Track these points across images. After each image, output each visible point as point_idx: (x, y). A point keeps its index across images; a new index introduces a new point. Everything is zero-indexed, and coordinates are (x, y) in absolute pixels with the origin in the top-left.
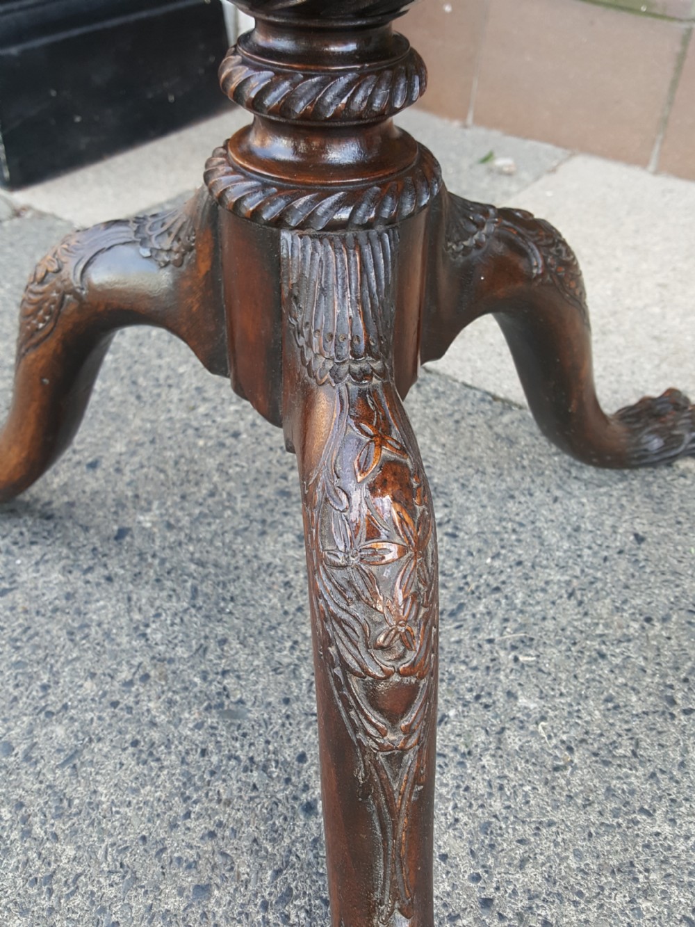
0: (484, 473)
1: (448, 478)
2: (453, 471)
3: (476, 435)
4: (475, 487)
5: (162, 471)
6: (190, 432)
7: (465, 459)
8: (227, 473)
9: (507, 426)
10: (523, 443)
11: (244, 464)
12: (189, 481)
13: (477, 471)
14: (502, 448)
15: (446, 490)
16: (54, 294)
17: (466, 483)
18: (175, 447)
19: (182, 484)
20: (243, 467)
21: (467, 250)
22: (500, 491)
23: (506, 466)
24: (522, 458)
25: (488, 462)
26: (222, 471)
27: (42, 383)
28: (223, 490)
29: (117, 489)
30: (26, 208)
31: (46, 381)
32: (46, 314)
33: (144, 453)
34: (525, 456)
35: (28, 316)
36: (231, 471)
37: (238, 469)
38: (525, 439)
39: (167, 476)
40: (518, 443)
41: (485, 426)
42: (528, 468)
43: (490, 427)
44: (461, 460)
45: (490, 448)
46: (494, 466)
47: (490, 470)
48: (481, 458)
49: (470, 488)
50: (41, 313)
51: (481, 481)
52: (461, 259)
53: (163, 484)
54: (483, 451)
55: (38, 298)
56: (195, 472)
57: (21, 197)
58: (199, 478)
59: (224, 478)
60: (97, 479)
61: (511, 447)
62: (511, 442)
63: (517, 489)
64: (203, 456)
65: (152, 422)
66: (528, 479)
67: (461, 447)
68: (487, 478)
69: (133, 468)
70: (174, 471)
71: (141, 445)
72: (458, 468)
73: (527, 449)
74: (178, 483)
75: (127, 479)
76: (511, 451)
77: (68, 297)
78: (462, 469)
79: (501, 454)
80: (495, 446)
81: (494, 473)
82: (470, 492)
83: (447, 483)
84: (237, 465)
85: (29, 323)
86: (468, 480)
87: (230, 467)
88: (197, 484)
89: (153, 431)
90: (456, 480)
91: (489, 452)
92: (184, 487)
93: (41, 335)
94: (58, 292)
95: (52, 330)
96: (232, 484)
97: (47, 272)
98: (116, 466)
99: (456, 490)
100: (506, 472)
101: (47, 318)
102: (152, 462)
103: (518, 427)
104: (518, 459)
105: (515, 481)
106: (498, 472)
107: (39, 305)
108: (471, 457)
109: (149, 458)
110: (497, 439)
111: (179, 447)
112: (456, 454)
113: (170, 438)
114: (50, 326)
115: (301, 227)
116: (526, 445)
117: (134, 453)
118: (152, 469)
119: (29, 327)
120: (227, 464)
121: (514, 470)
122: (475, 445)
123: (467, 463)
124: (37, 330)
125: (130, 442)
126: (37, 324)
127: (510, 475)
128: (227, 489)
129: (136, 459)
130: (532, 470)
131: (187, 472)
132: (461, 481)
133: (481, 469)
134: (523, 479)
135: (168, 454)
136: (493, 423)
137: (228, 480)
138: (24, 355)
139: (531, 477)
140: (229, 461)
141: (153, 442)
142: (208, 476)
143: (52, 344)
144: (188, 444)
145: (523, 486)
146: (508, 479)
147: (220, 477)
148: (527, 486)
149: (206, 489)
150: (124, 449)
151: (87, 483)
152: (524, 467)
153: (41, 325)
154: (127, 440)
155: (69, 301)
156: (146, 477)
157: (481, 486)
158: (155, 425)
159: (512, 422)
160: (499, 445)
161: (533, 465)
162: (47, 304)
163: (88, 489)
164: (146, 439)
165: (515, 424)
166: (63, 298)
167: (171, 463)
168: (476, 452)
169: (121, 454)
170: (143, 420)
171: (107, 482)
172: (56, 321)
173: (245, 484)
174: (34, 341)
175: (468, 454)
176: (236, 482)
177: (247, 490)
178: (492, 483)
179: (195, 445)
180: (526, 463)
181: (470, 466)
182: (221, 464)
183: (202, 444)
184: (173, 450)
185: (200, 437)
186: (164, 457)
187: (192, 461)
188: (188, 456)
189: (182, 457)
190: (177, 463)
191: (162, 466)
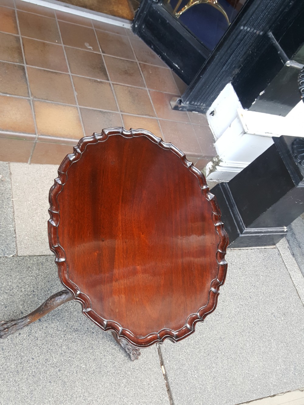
33: (25, 304)
65: (19, 298)
84: (40, 297)
109: (27, 305)
117: (24, 306)
129: (26, 307)
141: (24, 302)
150: (22, 307)
154: (20, 305)
164: (23, 302)
169: (23, 308)
170: (17, 299)
183: (31, 297)
184: (29, 301)
185: (29, 296)
186: (29, 303)
187: (34, 301)
188: (32, 301)
189: (31, 301)
190: (32, 303)
191: (31, 305)
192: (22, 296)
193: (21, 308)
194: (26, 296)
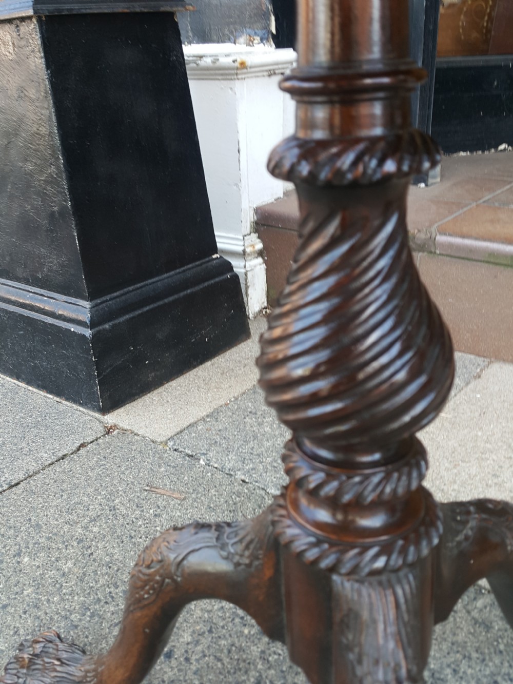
0: (470, 658)
1: (442, 663)
2: (445, 657)
3: (458, 620)
4: (464, 673)
5: (219, 660)
6: (237, 620)
7: (453, 644)
8: (268, 661)
9: (481, 610)
10: (496, 628)
11: (280, 652)
12: (240, 669)
13: (465, 657)
14: (481, 632)
15: (442, 676)
16: (158, 578)
17: (457, 668)
18: (227, 636)
19: (235, 673)
20: (280, 655)
21: (459, 543)
22: (485, 676)
23: (486, 651)
24: (498, 643)
25: (471, 646)
26: (264, 659)
27: (144, 632)
28: (266, 677)
29: (187, 678)
30: (115, 427)
31: (147, 630)
32: (150, 589)
33: (205, 641)
34: (500, 640)
35: (138, 588)
36: (270, 659)
37: (276, 657)
38: (498, 624)
39: (223, 664)
40: (493, 628)
41: (464, 611)
42: (505, 653)
43: (469, 612)
44: (450, 645)
45: (470, 633)
46: (477, 651)
47: (475, 655)
48: (466, 642)
49: (461, 674)
50: (147, 588)
51: (469, 667)
52: (455, 552)
53: (220, 673)
54: (466, 636)
55: (146, 578)
56: (244, 661)
57: (111, 418)
58: (247, 666)
59: (266, 666)
60: (172, 668)
61: (487, 632)
62: (488, 627)
63: (499, 674)
64: (249, 644)
65: (209, 612)
66: (506, 664)
67: (448, 632)
68: (473, 663)
69: (197, 657)
70: (228, 660)
71: (202, 634)
72: (448, 653)
73: (500, 633)
74: (232, 671)
75: (194, 668)
76: (489, 635)
77: (167, 580)
78: (452, 655)
79: (481, 638)
80: (475, 631)
81: (478, 658)
82: (461, 678)
83: (442, 668)
84: (275, 653)
85: (138, 593)
86: (458, 666)
87: (270, 655)
88: (246, 672)
89: (209, 621)
90: (449, 666)
91: (470, 636)
92: (236, 675)
93: (146, 602)
94: (161, 576)
95: (154, 601)
96: (272, 672)
97: (152, 561)
98: (186, 655)
99: (450, 676)
100: (487, 658)
101: (151, 592)
102: (212, 650)
103: (490, 611)
104: (495, 643)
105: (496, 666)
106: (481, 657)
107: (146, 583)
108: (457, 642)
109: (209, 647)
110: (475, 624)
111: (230, 636)
112: (445, 640)
113: (223, 627)
114: (153, 597)
115: (349, 574)
116: (499, 630)
117: (197, 643)
118: (212, 657)
119: (137, 596)
120: (268, 652)
121: (493, 655)
122: (459, 630)
123: (455, 648)
124: (144, 599)
125: (194, 632)
126: (144, 595)
127: (491, 660)
128: (270, 677)
129: (199, 648)
130: (508, 655)
131: (238, 660)
132: (453, 666)
133: (467, 654)
134: (502, 663)
135: (223, 642)
136: (470, 607)
137: (269, 668)
138: (132, 611)
139: (508, 662)
140: (269, 649)
141: (210, 631)
142: (254, 664)
143: (154, 609)
144: (236, 633)
145: (503, 671)
146: (491, 664)
147: (262, 664)
148: (507, 671)
149: (253, 677)
150: (190, 639)
151: (165, 672)
152: (501, 652)
153: (146, 596)
154: (191, 630)
155: (168, 584)
156: (208, 665)
157: (469, 671)
158: (212, 614)
159: (485, 607)
160: (478, 630)
161: (508, 649)
162: (152, 583)
163: (166, 678)
164: (206, 629)
165: (488, 609)
166: (163, 581)
167: (225, 651)
168: (461, 637)
169: (188, 644)
170: (202, 610)
171: (180, 670)
172: (158, 595)
173: (282, 672)
174: (141, 605)
175: (455, 639)
176: (275, 670)
177: (285, 678)
178: (478, 669)
179: (242, 632)
180: (502, 647)
181: (458, 652)
182: (263, 652)
183: (246, 631)
184: (226, 639)
185: (245, 625)
186: (220, 646)
187: (241, 649)
188: (237, 644)
189: (233, 645)
190: (229, 652)
191: (218, 654)
192: (224, 612)
193: (181, 640)
194: (233, 620)
